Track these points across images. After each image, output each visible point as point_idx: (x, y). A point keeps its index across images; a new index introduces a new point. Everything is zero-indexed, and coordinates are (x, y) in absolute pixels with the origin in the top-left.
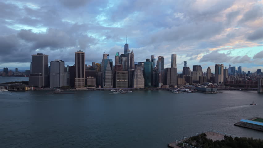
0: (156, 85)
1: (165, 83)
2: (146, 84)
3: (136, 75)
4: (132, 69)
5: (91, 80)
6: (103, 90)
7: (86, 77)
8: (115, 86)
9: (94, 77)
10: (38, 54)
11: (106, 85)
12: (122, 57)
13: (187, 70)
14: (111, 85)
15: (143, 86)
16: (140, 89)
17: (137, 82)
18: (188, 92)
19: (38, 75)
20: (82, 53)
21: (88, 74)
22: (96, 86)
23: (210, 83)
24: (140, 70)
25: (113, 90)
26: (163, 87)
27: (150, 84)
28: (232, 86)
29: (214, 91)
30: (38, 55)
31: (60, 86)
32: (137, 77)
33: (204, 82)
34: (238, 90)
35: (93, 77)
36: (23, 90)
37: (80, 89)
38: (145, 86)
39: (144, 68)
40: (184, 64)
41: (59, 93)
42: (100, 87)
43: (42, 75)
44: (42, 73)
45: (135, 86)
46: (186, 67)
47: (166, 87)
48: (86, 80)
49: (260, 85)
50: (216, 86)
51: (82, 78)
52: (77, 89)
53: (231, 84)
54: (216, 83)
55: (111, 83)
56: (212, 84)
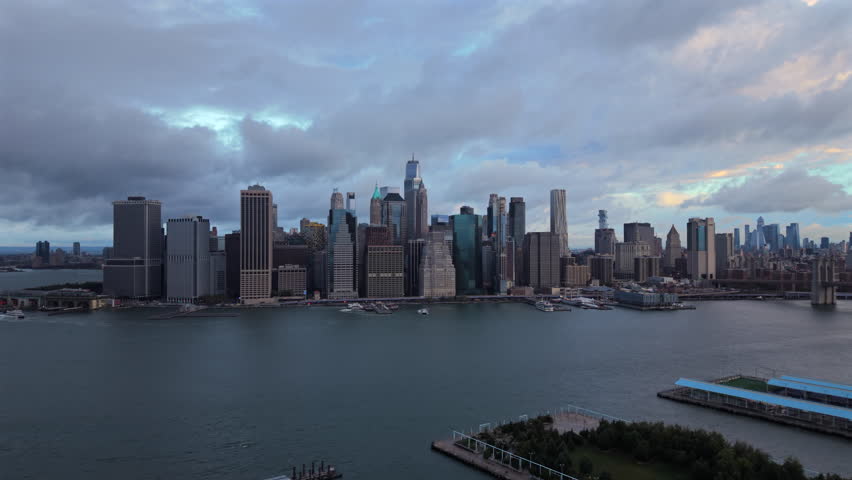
0: (494, 288)
1: (523, 280)
2: (460, 286)
3: (430, 258)
4: (419, 240)
5: (293, 275)
6: (326, 304)
7: (275, 265)
8: (363, 292)
9: (301, 265)
10: (130, 199)
11: (335, 290)
12: (391, 203)
13: (605, 238)
14: (351, 290)
15: (450, 290)
16: (443, 299)
17: (432, 279)
18: (587, 307)
19: (132, 263)
20: (262, 192)
21: (281, 257)
22: (305, 292)
23: (668, 280)
24: (442, 241)
25: (355, 304)
26: (517, 292)
27: (472, 284)
28: (737, 285)
29: (670, 304)
30: (132, 202)
31: (195, 294)
32: (430, 265)
33: (650, 275)
34: (754, 298)
35: (297, 267)
36: (85, 308)
37: (255, 302)
38: (457, 289)
39: (455, 235)
40: (598, 218)
41: (188, 316)
42: (317, 296)
43: (141, 262)
44: (143, 257)
45: (426, 292)
46: (605, 230)
47: (523, 292)
48: (275, 275)
49: (817, 283)
50: (686, 289)
51: (261, 271)
52: (248, 302)
53: (735, 280)
54: (690, 277)
55: (351, 284)
56: (674, 282)
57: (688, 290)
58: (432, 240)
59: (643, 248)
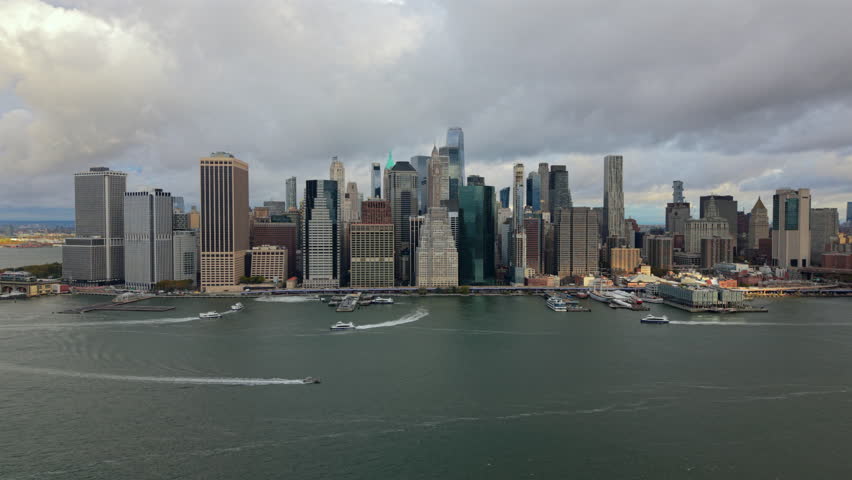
0: (509, 278)
3: (427, 239)
4: (420, 217)
5: (271, 258)
7: (249, 247)
8: (345, 281)
9: (279, 246)
10: (92, 169)
11: (311, 277)
12: (399, 173)
14: (331, 277)
15: (451, 279)
16: (441, 290)
17: (429, 265)
19: (87, 242)
21: (257, 236)
22: (276, 280)
23: (742, 267)
24: (443, 218)
26: (535, 283)
27: (479, 272)
28: (835, 277)
29: (730, 305)
30: (94, 173)
31: (153, 280)
32: (428, 248)
33: (720, 260)
35: (273, 248)
36: (24, 295)
38: (459, 278)
39: (461, 212)
40: (673, 190)
42: (290, 284)
43: (101, 242)
44: (104, 236)
45: (422, 281)
46: (679, 204)
47: (545, 283)
48: (248, 258)
50: (764, 280)
52: (210, 290)
54: (773, 263)
55: (330, 270)
56: (750, 270)
57: (765, 283)
58: (430, 217)
59: (719, 225)
